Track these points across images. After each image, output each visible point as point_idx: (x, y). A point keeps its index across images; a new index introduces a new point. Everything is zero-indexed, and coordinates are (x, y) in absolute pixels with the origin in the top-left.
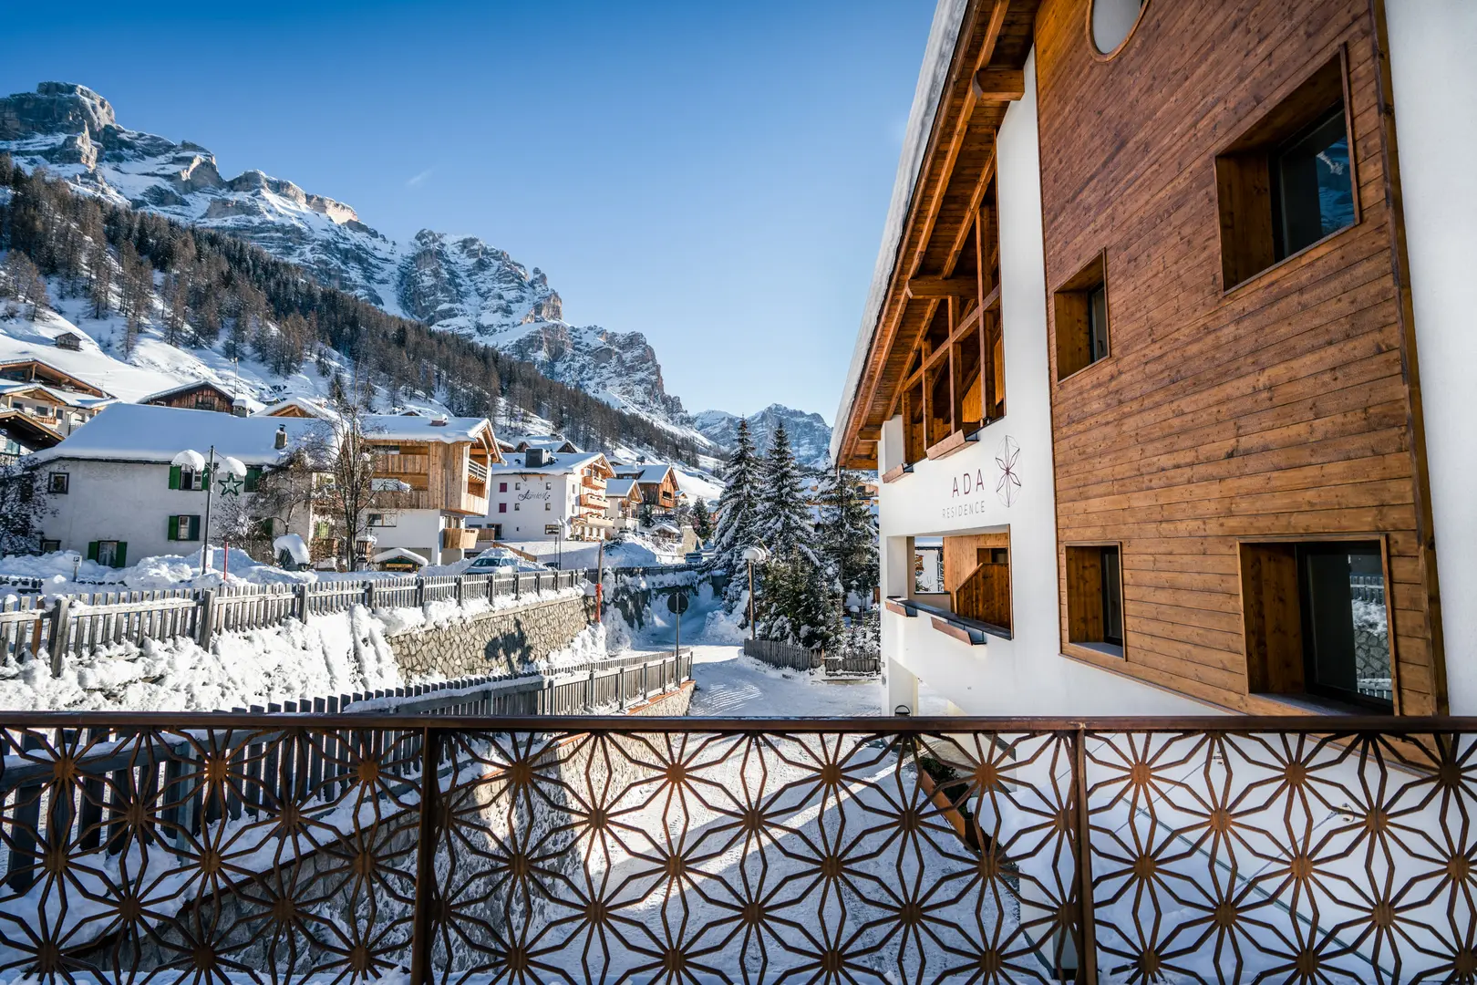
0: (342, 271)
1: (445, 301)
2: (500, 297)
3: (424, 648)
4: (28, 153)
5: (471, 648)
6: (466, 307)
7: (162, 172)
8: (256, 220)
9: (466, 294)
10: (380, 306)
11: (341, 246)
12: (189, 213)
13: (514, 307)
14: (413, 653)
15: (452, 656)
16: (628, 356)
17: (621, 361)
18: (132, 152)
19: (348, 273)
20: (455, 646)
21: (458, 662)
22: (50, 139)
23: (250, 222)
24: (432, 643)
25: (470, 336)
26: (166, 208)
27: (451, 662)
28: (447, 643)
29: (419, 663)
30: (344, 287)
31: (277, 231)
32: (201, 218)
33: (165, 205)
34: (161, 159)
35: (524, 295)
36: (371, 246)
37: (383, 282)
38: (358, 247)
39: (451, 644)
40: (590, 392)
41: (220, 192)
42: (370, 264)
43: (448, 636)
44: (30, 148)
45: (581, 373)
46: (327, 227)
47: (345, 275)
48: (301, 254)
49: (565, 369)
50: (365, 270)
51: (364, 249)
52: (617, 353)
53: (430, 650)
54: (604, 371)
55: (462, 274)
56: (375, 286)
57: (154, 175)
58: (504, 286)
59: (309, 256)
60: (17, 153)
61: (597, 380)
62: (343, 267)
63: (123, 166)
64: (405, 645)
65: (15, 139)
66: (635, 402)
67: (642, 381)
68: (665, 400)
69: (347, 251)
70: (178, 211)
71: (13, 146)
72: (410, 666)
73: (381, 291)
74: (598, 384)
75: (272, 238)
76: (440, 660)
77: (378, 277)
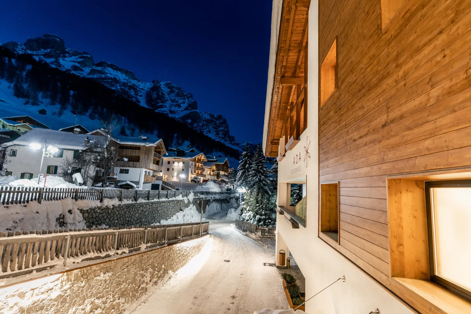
0: (128, 92)
1: (160, 103)
2: (178, 102)
3: (100, 215)
4: (39, 55)
5: (124, 217)
6: (166, 104)
7: (77, 61)
8: (103, 76)
9: (167, 100)
10: (140, 104)
11: (129, 84)
12: (83, 73)
13: (182, 105)
14: (94, 217)
15: (113, 219)
16: (218, 122)
17: (215, 124)
18: (68, 55)
19: (130, 93)
20: (115, 215)
21: (117, 221)
22: (46, 51)
23: (102, 76)
24: (104, 214)
25: (167, 114)
26: (77, 72)
27: (113, 222)
28: (112, 215)
29: (96, 221)
30: (129, 97)
31: (110, 79)
32: (87, 75)
33: (77, 71)
34: (77, 57)
35: (185, 101)
36: (138, 85)
37: (141, 96)
38: (134, 85)
39: (114, 214)
40: (205, 133)
41: (94, 67)
42: (137, 90)
43: (113, 211)
44: (39, 53)
45: (202, 127)
46: (125, 78)
47: (129, 93)
48: (117, 87)
49: (197, 126)
50: (136, 92)
51: (136, 86)
52: (214, 121)
53: (103, 217)
54: (210, 127)
55: (166, 94)
56: (138, 97)
57: (74, 62)
58: (179, 98)
59: (119, 87)
60: (36, 55)
61: (207, 129)
62: (129, 91)
63: (66, 59)
64: (90, 213)
65: (35, 51)
66: (220, 137)
67: (222, 130)
68: (230, 137)
69: (130, 86)
70: (81, 73)
71: (35, 53)
72: (92, 222)
73: (140, 99)
74: (208, 131)
75: (108, 81)
76: (107, 220)
77: (139, 94)
